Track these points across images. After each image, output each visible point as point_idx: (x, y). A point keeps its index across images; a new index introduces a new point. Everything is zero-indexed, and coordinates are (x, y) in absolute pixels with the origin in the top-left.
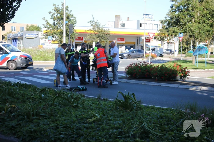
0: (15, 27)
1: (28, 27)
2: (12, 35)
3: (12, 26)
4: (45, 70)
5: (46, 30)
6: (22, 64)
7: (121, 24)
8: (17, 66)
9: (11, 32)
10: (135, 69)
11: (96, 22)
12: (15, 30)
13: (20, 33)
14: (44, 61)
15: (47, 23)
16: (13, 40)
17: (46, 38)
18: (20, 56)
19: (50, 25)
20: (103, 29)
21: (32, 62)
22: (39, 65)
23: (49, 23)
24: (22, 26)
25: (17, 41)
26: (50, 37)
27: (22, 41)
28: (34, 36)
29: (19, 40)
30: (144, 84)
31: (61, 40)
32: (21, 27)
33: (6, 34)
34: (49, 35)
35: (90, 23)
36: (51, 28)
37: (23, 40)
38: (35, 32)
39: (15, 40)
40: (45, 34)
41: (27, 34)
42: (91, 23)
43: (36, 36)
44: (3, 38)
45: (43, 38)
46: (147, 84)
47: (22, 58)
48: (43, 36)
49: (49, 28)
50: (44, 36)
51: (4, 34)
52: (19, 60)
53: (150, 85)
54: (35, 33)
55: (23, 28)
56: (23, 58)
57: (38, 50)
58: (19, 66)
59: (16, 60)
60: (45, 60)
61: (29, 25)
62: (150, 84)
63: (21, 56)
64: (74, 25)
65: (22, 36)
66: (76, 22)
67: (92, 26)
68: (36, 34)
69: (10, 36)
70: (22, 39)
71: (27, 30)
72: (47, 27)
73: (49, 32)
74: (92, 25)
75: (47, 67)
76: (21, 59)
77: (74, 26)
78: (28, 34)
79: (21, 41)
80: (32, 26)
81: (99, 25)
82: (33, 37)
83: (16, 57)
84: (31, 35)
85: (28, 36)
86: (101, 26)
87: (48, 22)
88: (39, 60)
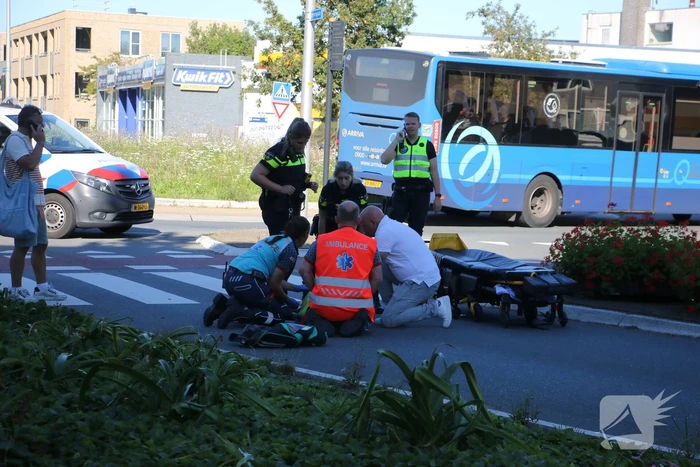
0: (136, 36)
1: (195, 33)
2: (117, 71)
3: (126, 27)
4: (206, 243)
5: (266, 52)
6: (97, 214)
7: (652, 26)
8: (74, 220)
9: (115, 58)
10: (595, 254)
11: (511, 13)
12: (136, 51)
13: (151, 65)
14: (225, 203)
15: (270, 16)
16: (123, 95)
17: (266, 90)
18: (90, 173)
19: (286, 27)
20: (544, 49)
21: (152, 204)
22: (196, 218)
23: (279, 18)
24: (171, 30)
25: (140, 103)
26: (282, 85)
27: (161, 101)
28: (219, 77)
29: (149, 97)
30: (629, 328)
31: (334, 101)
32: (165, 36)
33: (92, 67)
34: (280, 77)
35: (479, 19)
36: (290, 43)
37: (163, 99)
38: (223, 61)
39: (129, 96)
40: (260, 72)
41: (183, 69)
42: (483, 19)
43: (225, 79)
44: (81, 83)
45: (250, 89)
46: (643, 327)
47: (103, 181)
48: (249, 82)
49: (279, 41)
50: (256, 79)
51: (85, 69)
52: (87, 192)
53: (659, 334)
54: (221, 67)
55: (176, 37)
56: (107, 183)
57: (205, 148)
58: (84, 220)
59: (71, 193)
60: (232, 197)
61: (204, 26)
62: (655, 329)
63: (96, 173)
64: (402, 29)
65: (162, 77)
66: (414, 15)
67: (490, 36)
68: (225, 71)
69: (110, 79)
70: (161, 91)
71: (193, 48)
72: (270, 37)
73: (279, 63)
74: (490, 30)
75: (219, 231)
76: (97, 187)
77: (402, 35)
78: (193, 70)
79: (158, 103)
80: (214, 31)
81: (528, 29)
82: (212, 82)
83: (73, 177)
84: (202, 76)
85: (190, 77)
86: (537, 32)
87: (275, 13)
88: (199, 194)
